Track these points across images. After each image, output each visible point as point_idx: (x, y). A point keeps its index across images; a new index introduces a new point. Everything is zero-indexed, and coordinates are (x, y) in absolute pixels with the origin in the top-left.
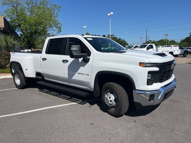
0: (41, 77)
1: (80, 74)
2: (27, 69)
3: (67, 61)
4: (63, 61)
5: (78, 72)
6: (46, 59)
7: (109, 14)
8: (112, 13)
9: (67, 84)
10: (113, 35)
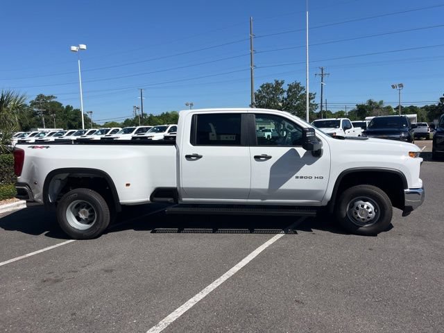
0: (172, 199)
1: (302, 177)
2: (128, 185)
3: (268, 158)
4: (257, 158)
5: (296, 175)
6: (200, 157)
7: (74, 48)
8: (83, 46)
9: (259, 201)
10: (52, 96)
